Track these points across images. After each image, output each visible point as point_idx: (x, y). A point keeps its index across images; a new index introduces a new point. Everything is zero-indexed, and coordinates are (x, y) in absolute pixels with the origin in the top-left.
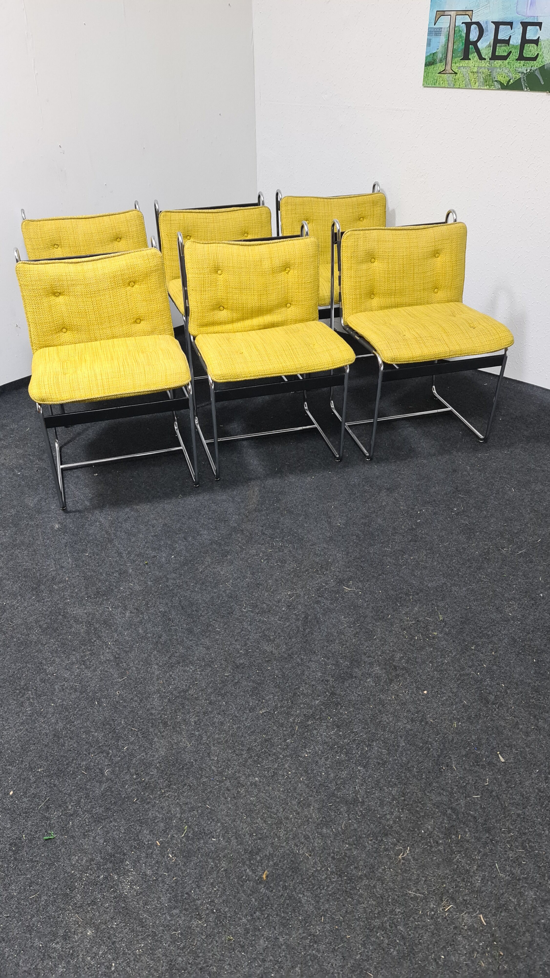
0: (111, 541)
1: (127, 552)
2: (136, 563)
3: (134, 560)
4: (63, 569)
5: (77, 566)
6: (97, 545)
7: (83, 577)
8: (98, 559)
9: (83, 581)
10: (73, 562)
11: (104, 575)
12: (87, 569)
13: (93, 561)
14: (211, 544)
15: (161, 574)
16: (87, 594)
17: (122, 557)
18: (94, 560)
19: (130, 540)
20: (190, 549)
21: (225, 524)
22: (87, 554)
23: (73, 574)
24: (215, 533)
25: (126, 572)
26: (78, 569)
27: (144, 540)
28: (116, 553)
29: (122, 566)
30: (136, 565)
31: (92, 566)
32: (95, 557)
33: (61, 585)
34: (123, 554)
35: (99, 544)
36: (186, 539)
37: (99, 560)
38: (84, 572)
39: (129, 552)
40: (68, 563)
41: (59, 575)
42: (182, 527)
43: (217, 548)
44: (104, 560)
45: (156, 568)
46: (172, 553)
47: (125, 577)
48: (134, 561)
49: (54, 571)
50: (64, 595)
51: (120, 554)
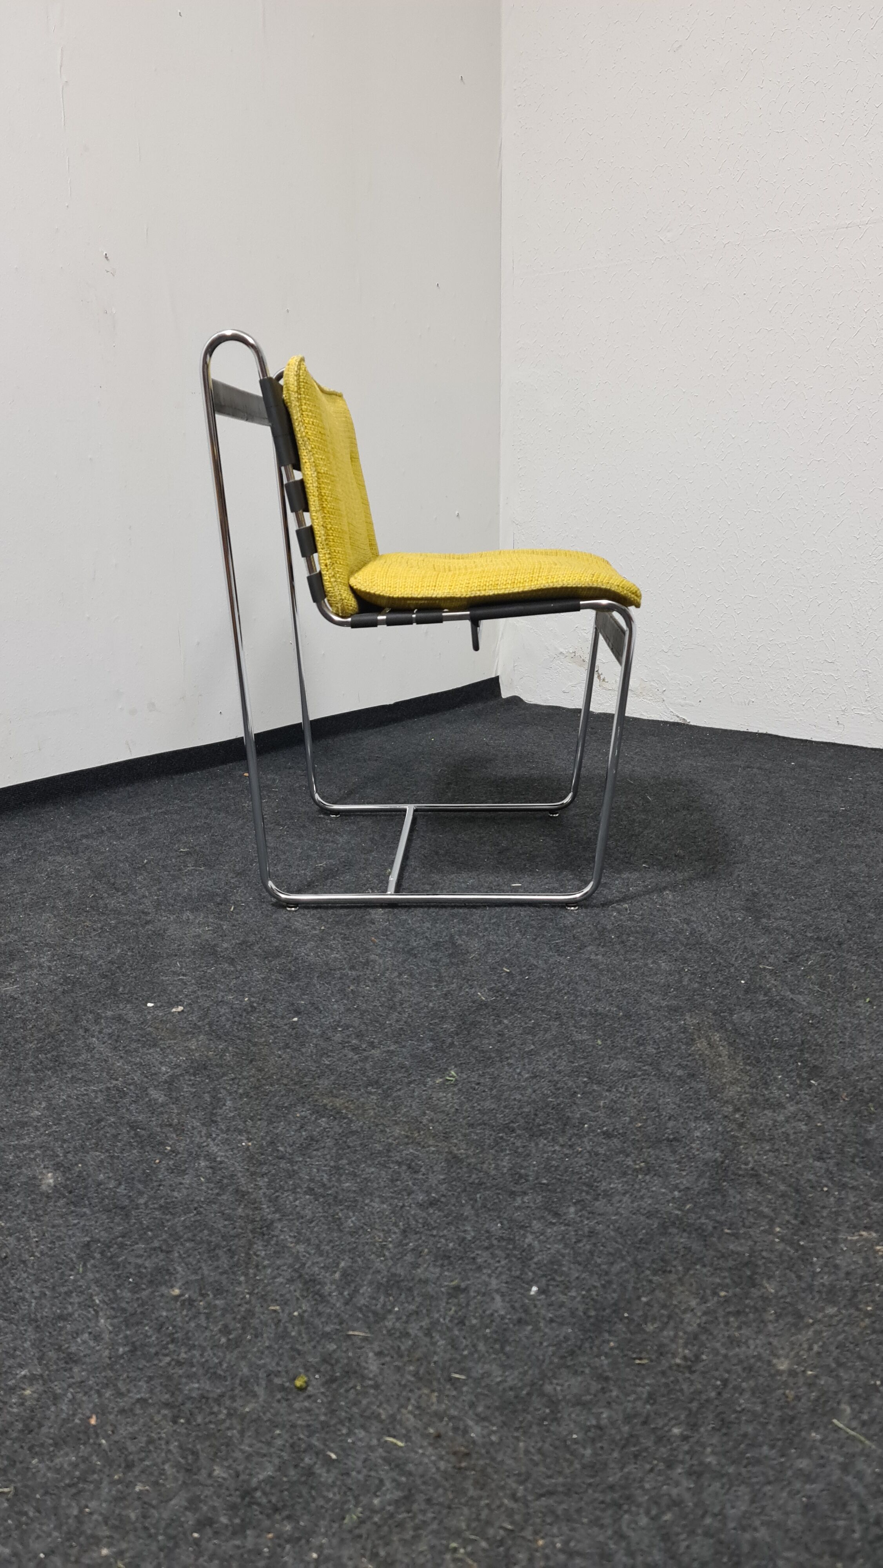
0: (264, 1230)
1: (337, 1275)
2: (389, 1324)
3: (375, 1313)
4: (76, 1370)
5: (133, 1351)
6: (212, 1251)
7: (167, 1405)
8: (225, 1311)
9: (168, 1427)
10: (117, 1330)
11: (260, 1391)
12: (179, 1364)
13: (203, 1321)
14: (664, 1228)
15: (512, 1379)
16: (193, 1504)
17: (322, 1298)
18: (208, 1316)
19: (338, 1222)
20: (591, 1252)
21: (674, 1152)
22: (177, 1292)
23: (120, 1394)
24: (656, 1185)
25: (353, 1372)
26: (142, 1363)
27: (395, 1224)
28: (291, 1281)
29: (331, 1340)
30: (390, 1333)
31: (203, 1349)
32: (209, 1305)
33: (67, 1458)
34: (323, 1284)
35: (218, 1246)
36: (556, 1215)
37: (229, 1316)
38: (170, 1378)
39: (345, 1274)
40: (97, 1338)
41: (56, 1398)
42: (522, 1167)
43: (696, 1246)
44: (251, 1313)
45: (481, 1347)
46: (523, 1272)
47: (356, 1403)
48: (380, 1318)
49: (32, 1379)
50: (79, 1519)
51: (311, 1285)
